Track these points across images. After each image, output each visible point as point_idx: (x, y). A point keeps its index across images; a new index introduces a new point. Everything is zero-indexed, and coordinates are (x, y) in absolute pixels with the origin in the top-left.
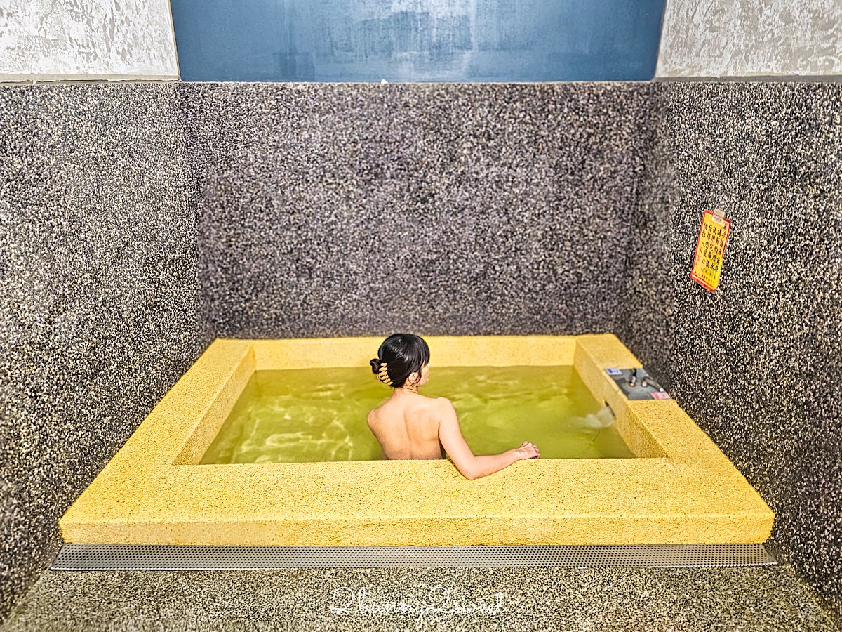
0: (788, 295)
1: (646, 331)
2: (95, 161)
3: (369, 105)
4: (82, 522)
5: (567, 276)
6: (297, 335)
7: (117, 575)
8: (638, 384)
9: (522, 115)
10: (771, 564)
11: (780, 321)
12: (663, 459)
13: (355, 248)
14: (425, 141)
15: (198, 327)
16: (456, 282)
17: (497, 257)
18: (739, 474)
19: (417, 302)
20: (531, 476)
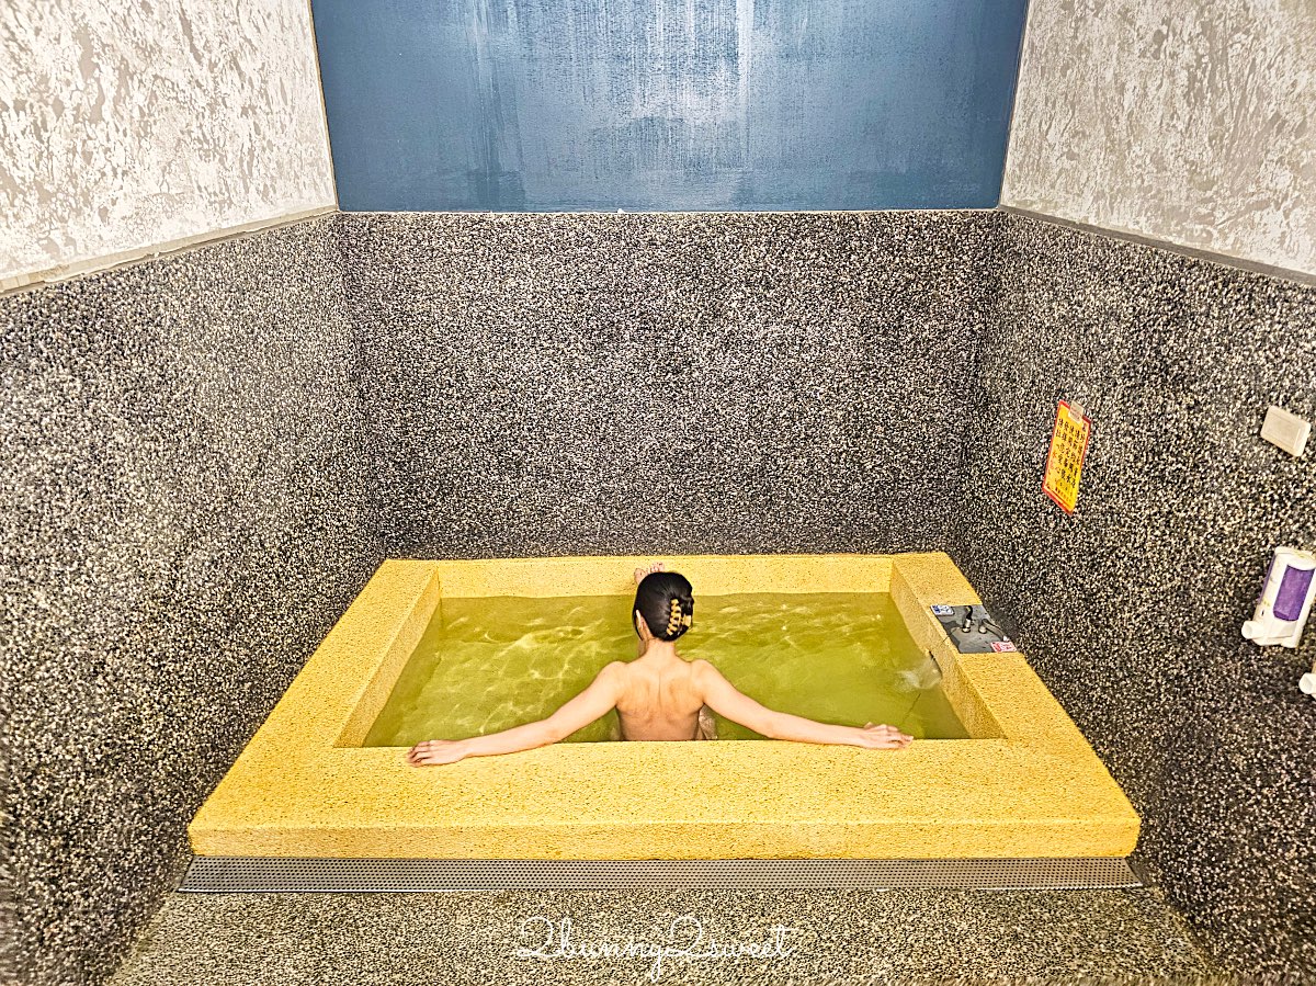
0: (1157, 533)
1: (987, 554)
2: (230, 344)
3: (600, 243)
4: (219, 828)
5: (879, 473)
6: (499, 554)
7: (267, 899)
8: (974, 629)
9: (813, 255)
10: (1133, 886)
11: (1148, 566)
12: (998, 741)
13: (580, 435)
14: (678, 291)
15: (362, 547)
16: (722, 481)
17: (779, 447)
18: (1099, 762)
19: (668, 507)
20: (818, 765)
